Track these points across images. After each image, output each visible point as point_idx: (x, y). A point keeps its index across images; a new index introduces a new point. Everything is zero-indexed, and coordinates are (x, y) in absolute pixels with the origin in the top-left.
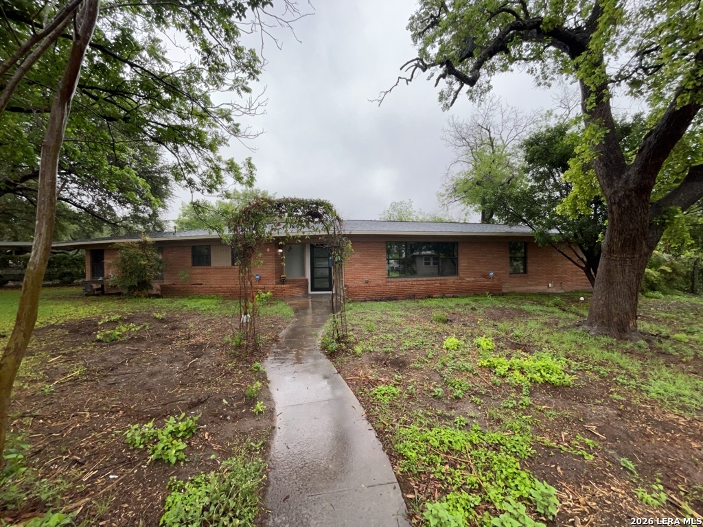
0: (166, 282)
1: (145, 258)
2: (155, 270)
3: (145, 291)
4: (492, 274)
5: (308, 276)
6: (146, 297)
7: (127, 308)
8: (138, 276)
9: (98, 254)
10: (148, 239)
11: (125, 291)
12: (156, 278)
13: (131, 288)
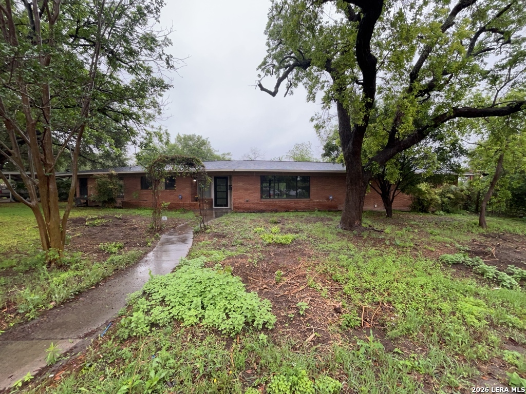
0: (125, 199)
1: (112, 184)
2: (118, 191)
3: (112, 204)
4: (331, 197)
5: (213, 197)
6: (112, 208)
7: (102, 213)
8: (108, 195)
9: (83, 181)
10: (113, 172)
11: (100, 205)
12: (119, 197)
13: (104, 202)
